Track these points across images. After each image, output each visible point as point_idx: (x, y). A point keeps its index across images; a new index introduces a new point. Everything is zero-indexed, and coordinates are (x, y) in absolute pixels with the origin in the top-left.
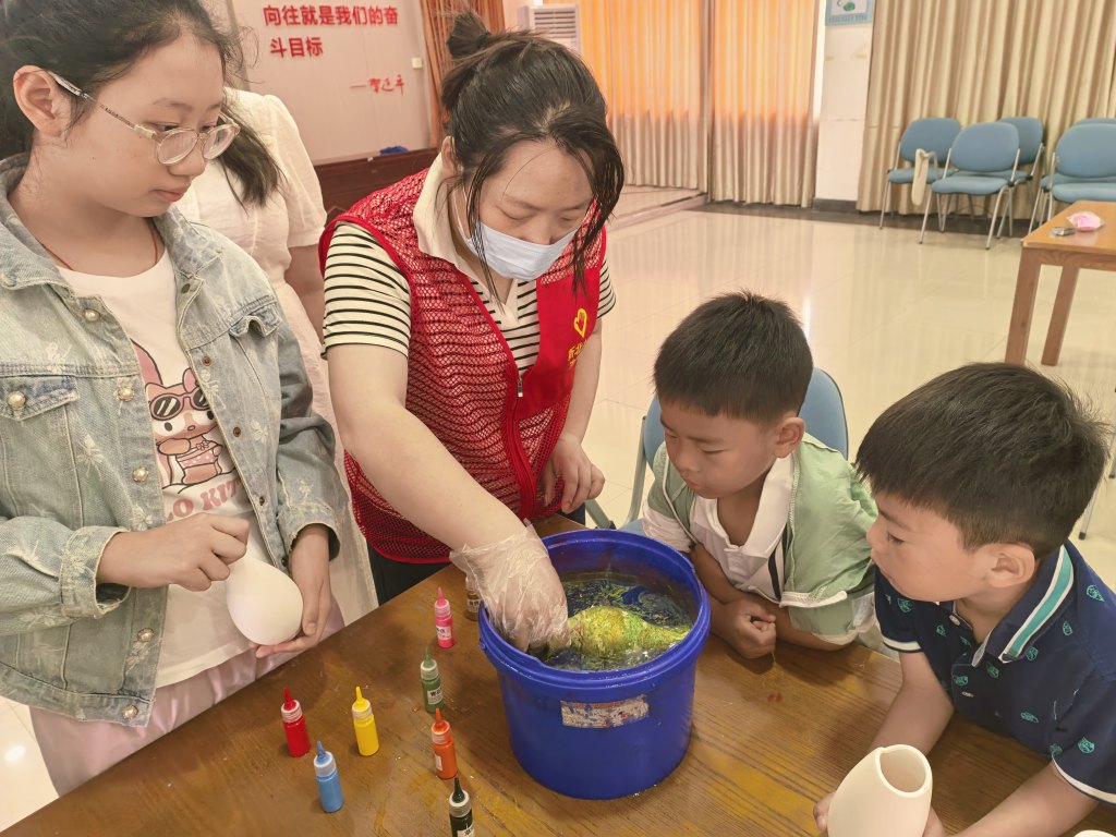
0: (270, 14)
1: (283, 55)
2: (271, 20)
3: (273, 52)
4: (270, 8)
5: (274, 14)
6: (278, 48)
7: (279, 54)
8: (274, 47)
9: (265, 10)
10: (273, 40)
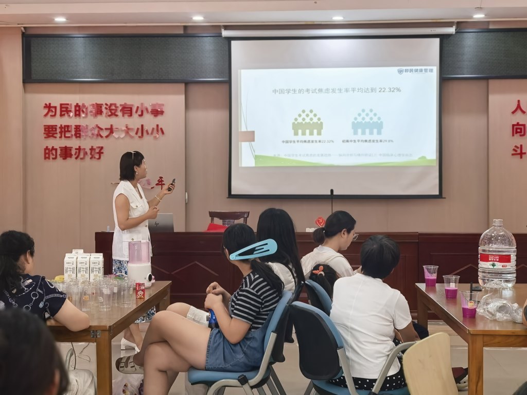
0: (517, 129)
1: (521, 157)
2: (517, 132)
3: (513, 155)
4: (518, 124)
5: (521, 129)
6: (519, 151)
7: (519, 156)
8: (516, 151)
9: (513, 125)
10: (516, 146)
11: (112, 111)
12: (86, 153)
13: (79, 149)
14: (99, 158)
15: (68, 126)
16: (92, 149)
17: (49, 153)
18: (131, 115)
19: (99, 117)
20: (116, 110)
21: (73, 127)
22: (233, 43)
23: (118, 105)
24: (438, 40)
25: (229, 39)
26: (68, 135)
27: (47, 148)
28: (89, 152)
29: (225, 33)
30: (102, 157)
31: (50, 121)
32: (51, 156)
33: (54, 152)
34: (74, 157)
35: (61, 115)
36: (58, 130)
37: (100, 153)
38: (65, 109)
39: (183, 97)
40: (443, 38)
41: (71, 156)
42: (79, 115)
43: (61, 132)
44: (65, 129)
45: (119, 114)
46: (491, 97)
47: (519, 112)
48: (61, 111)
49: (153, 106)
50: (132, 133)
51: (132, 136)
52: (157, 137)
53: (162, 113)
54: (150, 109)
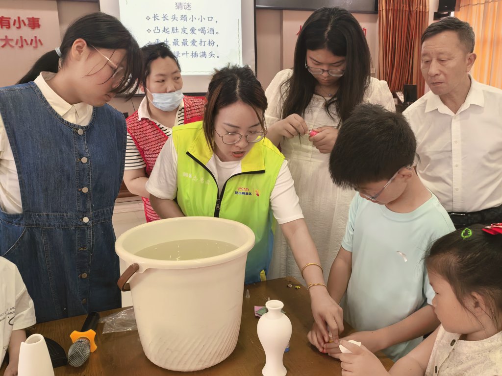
18: (9, 27)
39: (56, 13)
46: (284, 23)
49: (29, 19)
50: (13, 44)
51: (12, 46)
52: (36, 47)
53: (39, 26)
54: (27, 22)
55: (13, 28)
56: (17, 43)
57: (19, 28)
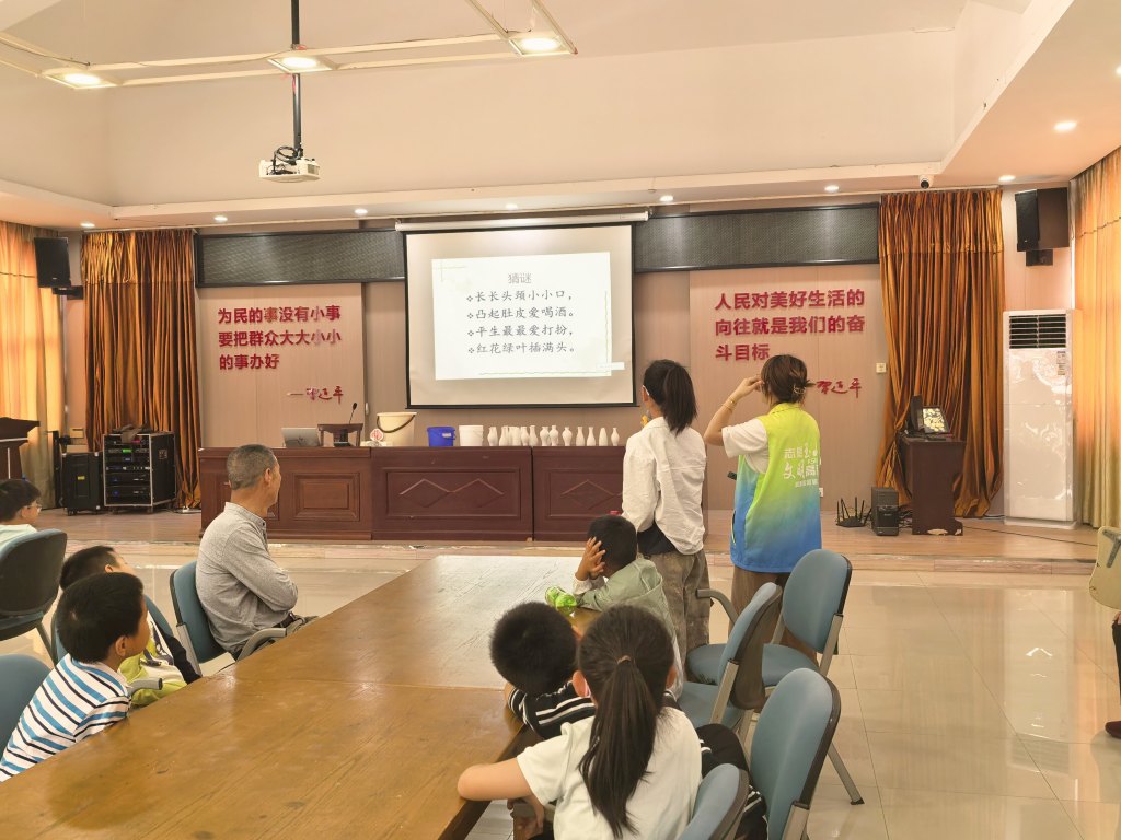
0: (721, 327)
1: (727, 359)
2: (721, 331)
3: (717, 356)
4: (722, 321)
5: (726, 327)
6: (724, 353)
7: (723, 358)
8: (721, 352)
9: (717, 324)
10: (721, 347)
11: (287, 315)
12: (261, 362)
13: (255, 357)
14: (275, 367)
15: (243, 333)
16: (268, 357)
17: (224, 362)
18: (306, 320)
19: (274, 323)
20: (291, 315)
21: (248, 334)
22: (409, 237)
23: (293, 309)
24: (629, 228)
25: (405, 233)
26: (243, 342)
27: (222, 357)
28: (264, 360)
29: (399, 227)
30: (278, 365)
31: (226, 328)
32: (227, 366)
33: (229, 361)
34: (250, 366)
35: (236, 321)
36: (234, 337)
37: (276, 361)
38: (240, 315)
39: (360, 298)
40: (635, 225)
41: (246, 365)
42: (254, 321)
43: (236, 340)
44: (240, 336)
45: (294, 318)
46: (692, 292)
47: (724, 307)
48: (236, 317)
49: (329, 309)
50: (308, 339)
51: (307, 343)
52: (334, 342)
53: (338, 316)
54: (325, 312)
55: (311, 320)
56: (312, 339)
57: (316, 320)
